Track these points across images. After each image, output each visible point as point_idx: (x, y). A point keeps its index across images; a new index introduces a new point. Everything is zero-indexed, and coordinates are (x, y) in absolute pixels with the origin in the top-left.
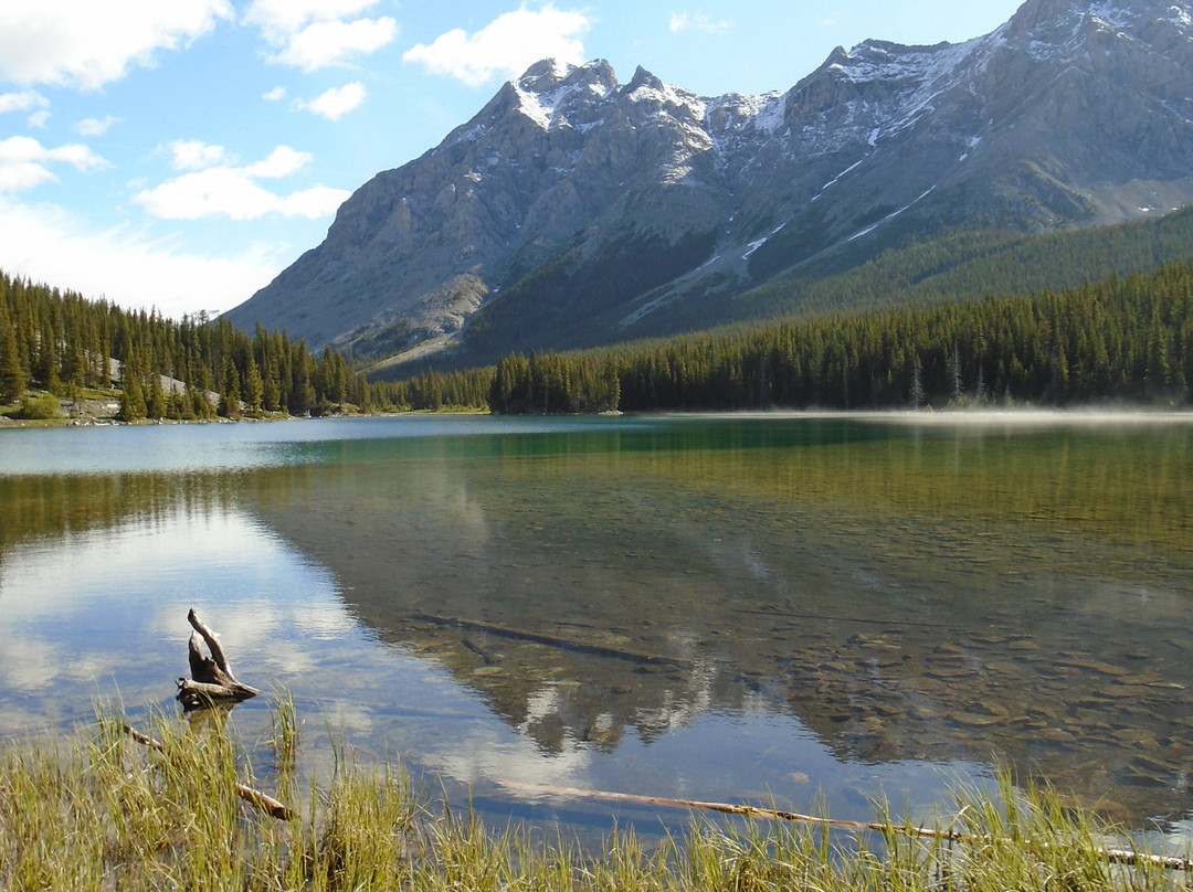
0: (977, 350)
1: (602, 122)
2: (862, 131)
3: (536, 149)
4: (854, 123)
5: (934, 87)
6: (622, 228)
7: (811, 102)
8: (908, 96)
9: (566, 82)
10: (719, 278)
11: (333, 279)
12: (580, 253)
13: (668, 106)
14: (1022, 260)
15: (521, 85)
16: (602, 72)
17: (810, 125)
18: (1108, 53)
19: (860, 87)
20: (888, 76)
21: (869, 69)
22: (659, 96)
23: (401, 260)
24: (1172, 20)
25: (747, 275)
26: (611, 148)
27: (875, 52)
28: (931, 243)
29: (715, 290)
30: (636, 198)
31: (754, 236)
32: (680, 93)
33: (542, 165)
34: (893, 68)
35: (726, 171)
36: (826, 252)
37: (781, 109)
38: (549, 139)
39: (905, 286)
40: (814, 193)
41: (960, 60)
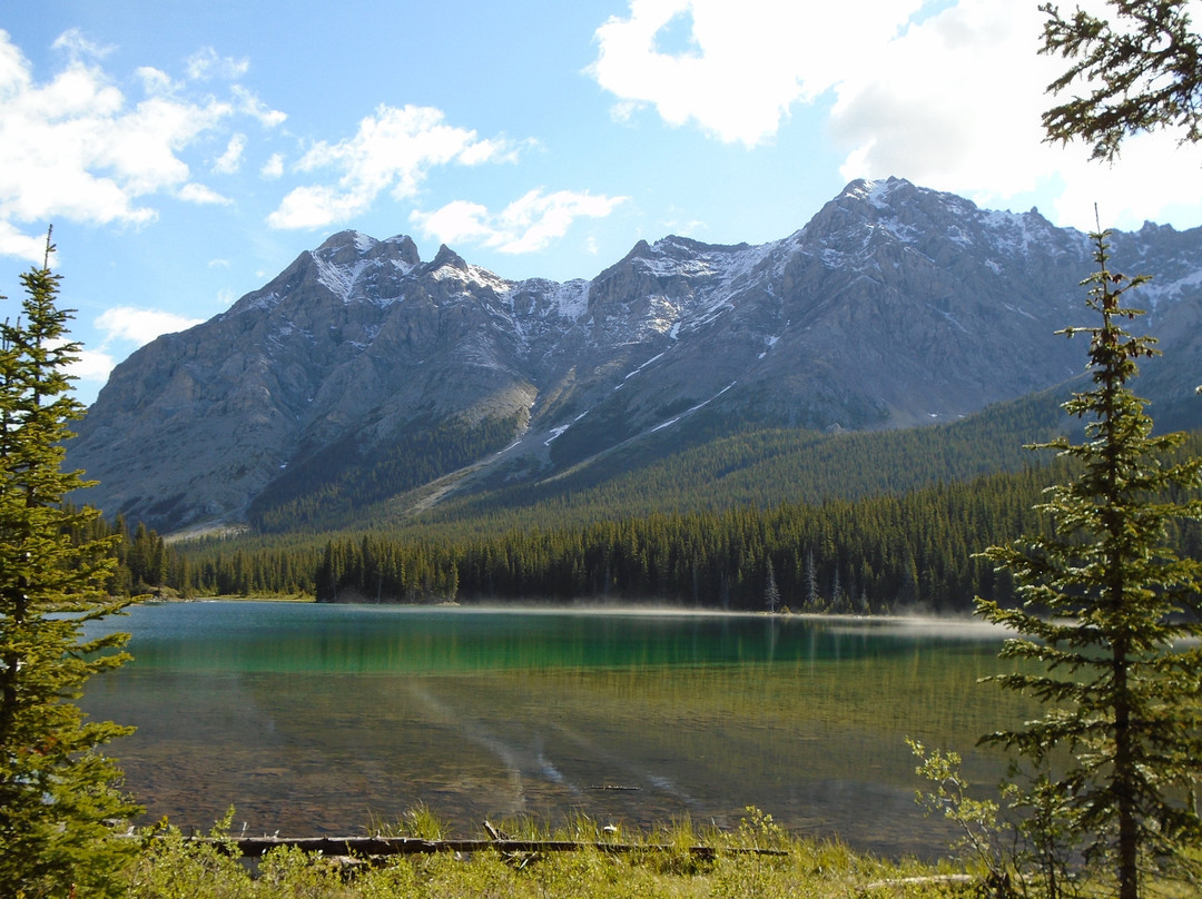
0: (825, 552)
1: (403, 298)
2: (664, 324)
3: (333, 322)
4: (657, 316)
5: (734, 286)
6: (420, 408)
7: (615, 292)
8: (708, 293)
9: (367, 256)
10: (521, 463)
11: (102, 446)
12: (376, 431)
13: (472, 286)
14: (823, 459)
15: (321, 256)
16: (406, 248)
17: (614, 315)
18: (896, 265)
19: (663, 281)
20: (689, 272)
21: (672, 264)
22: (462, 276)
23: (179, 429)
24: (953, 239)
25: (549, 462)
26: (412, 325)
27: (679, 248)
28: (733, 438)
29: (516, 475)
30: (439, 375)
31: (557, 422)
32: (483, 274)
33: (338, 338)
34: (695, 265)
35: (529, 355)
36: (631, 441)
37: (585, 297)
38: (346, 312)
39: (708, 480)
40: (616, 383)
41: (759, 261)
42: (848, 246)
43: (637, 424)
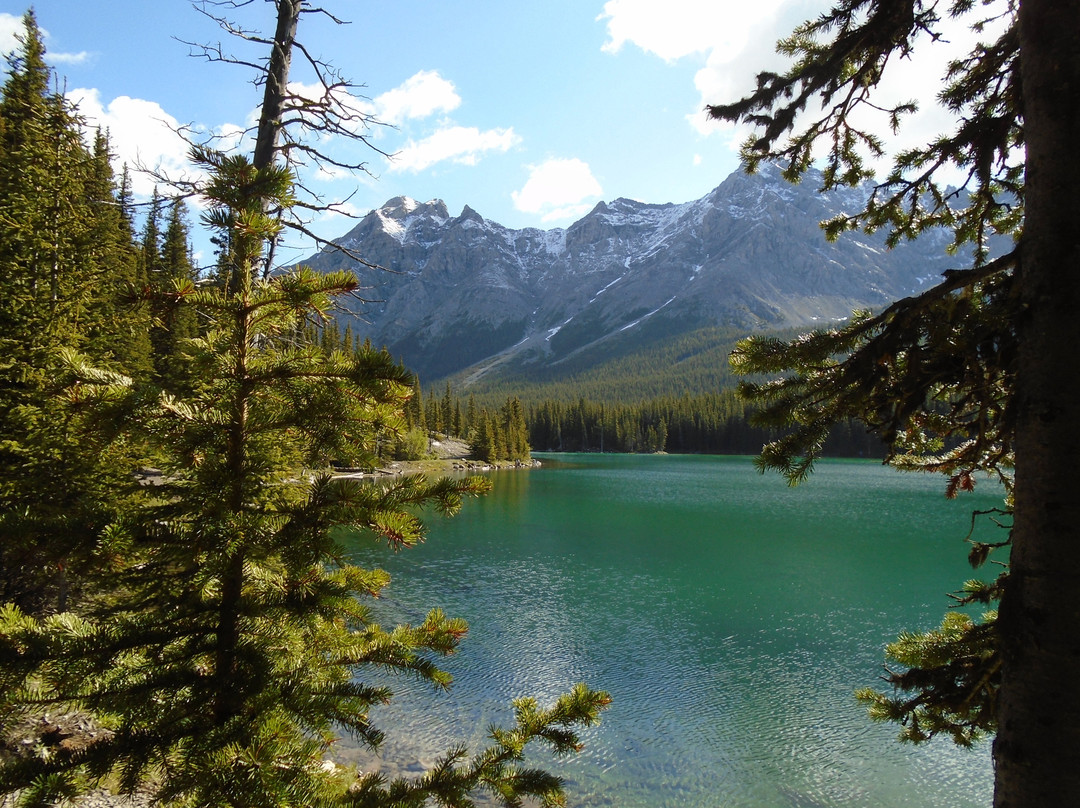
1: (440, 242)
2: (619, 258)
3: (394, 258)
4: (614, 252)
5: (666, 232)
6: (459, 316)
7: (584, 236)
8: (648, 237)
9: (414, 213)
10: (532, 353)
12: (429, 332)
13: (487, 233)
15: (383, 213)
16: (440, 208)
17: (585, 252)
18: (782, 216)
19: (617, 229)
20: (634, 222)
21: (622, 217)
22: (480, 226)
25: (551, 352)
26: (449, 260)
27: (626, 206)
29: (529, 361)
30: (468, 294)
31: (552, 325)
32: (494, 225)
33: (398, 269)
34: (637, 218)
35: (529, 280)
36: (606, 338)
37: (563, 240)
38: (403, 251)
39: (672, 363)
40: (590, 298)
41: (681, 215)
42: (747, 203)
43: (609, 326)
